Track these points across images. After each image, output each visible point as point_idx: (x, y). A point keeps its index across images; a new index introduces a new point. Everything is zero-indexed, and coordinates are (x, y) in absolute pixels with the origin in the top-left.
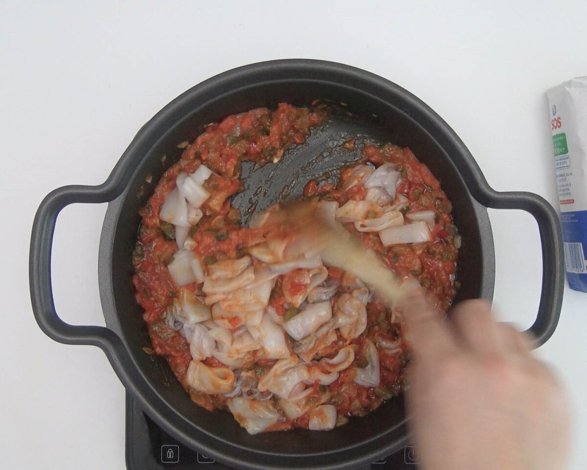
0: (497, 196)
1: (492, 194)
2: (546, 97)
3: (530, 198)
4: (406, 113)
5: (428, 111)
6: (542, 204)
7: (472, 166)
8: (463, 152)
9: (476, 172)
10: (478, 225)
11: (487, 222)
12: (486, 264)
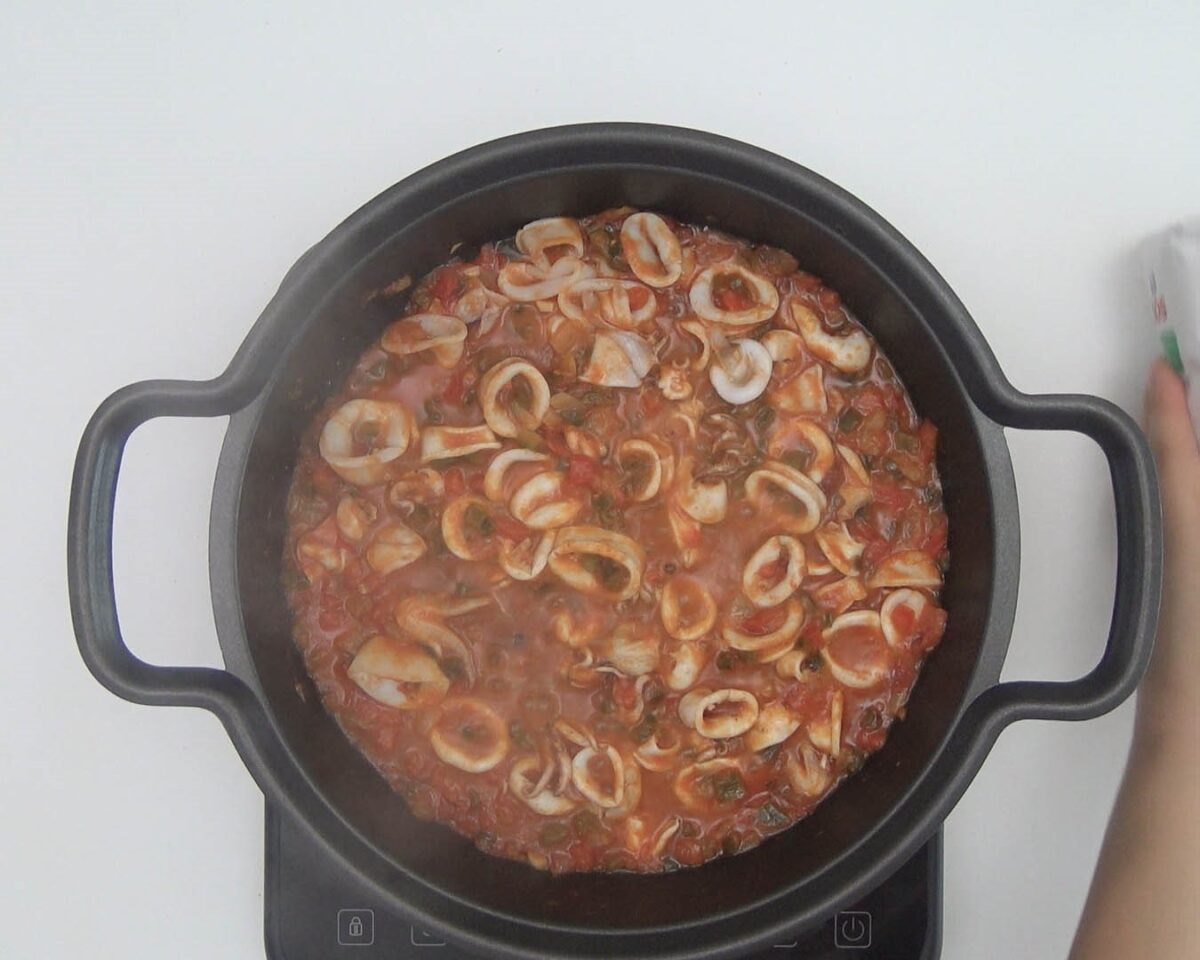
0: (1023, 403)
1: (1015, 400)
3: (1092, 408)
6: (1116, 420)
7: (973, 341)
8: (954, 311)
9: (981, 355)
10: (985, 463)
11: (1005, 457)
12: (1001, 542)
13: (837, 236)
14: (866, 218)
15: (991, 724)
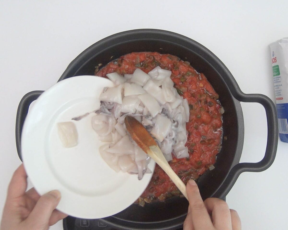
0: (245, 96)
1: (243, 95)
2: (269, 47)
3: (261, 97)
4: (200, 55)
5: (211, 54)
6: (267, 100)
7: (233, 81)
8: (228, 74)
9: (235, 84)
10: (236, 110)
11: (240, 109)
12: (240, 129)
15: (237, 172)
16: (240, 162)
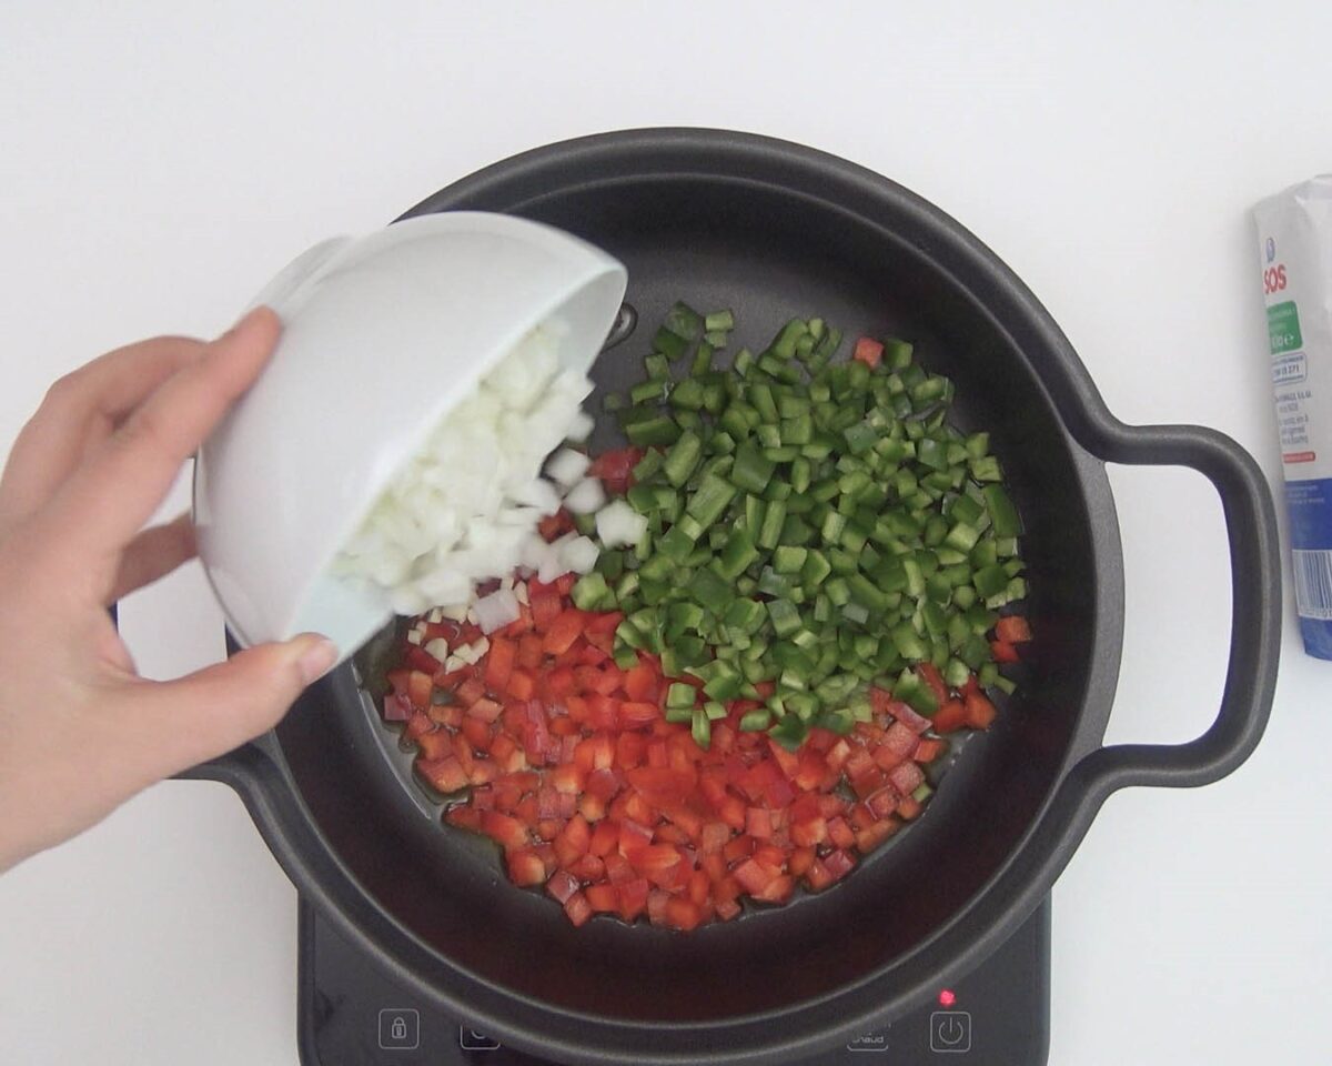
0: (1127, 435)
1: (1117, 432)
2: (1252, 220)
3: (1204, 440)
5: (970, 242)
6: (1229, 453)
7: (1071, 368)
8: (1050, 335)
9: (1080, 382)
10: (1085, 503)
11: (1106, 494)
12: (1103, 590)
13: (919, 252)
14: (950, 232)
15: (1093, 791)
16: (1107, 743)
